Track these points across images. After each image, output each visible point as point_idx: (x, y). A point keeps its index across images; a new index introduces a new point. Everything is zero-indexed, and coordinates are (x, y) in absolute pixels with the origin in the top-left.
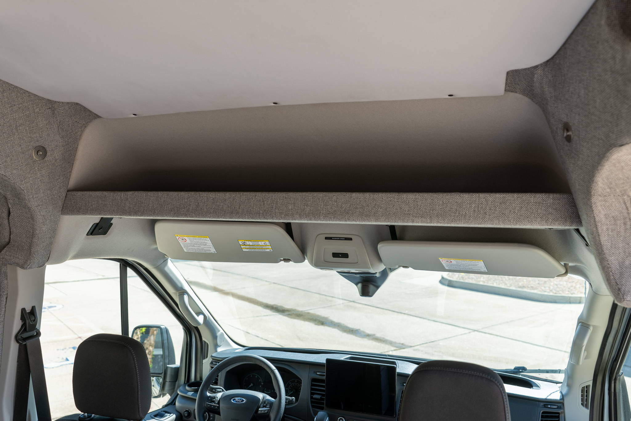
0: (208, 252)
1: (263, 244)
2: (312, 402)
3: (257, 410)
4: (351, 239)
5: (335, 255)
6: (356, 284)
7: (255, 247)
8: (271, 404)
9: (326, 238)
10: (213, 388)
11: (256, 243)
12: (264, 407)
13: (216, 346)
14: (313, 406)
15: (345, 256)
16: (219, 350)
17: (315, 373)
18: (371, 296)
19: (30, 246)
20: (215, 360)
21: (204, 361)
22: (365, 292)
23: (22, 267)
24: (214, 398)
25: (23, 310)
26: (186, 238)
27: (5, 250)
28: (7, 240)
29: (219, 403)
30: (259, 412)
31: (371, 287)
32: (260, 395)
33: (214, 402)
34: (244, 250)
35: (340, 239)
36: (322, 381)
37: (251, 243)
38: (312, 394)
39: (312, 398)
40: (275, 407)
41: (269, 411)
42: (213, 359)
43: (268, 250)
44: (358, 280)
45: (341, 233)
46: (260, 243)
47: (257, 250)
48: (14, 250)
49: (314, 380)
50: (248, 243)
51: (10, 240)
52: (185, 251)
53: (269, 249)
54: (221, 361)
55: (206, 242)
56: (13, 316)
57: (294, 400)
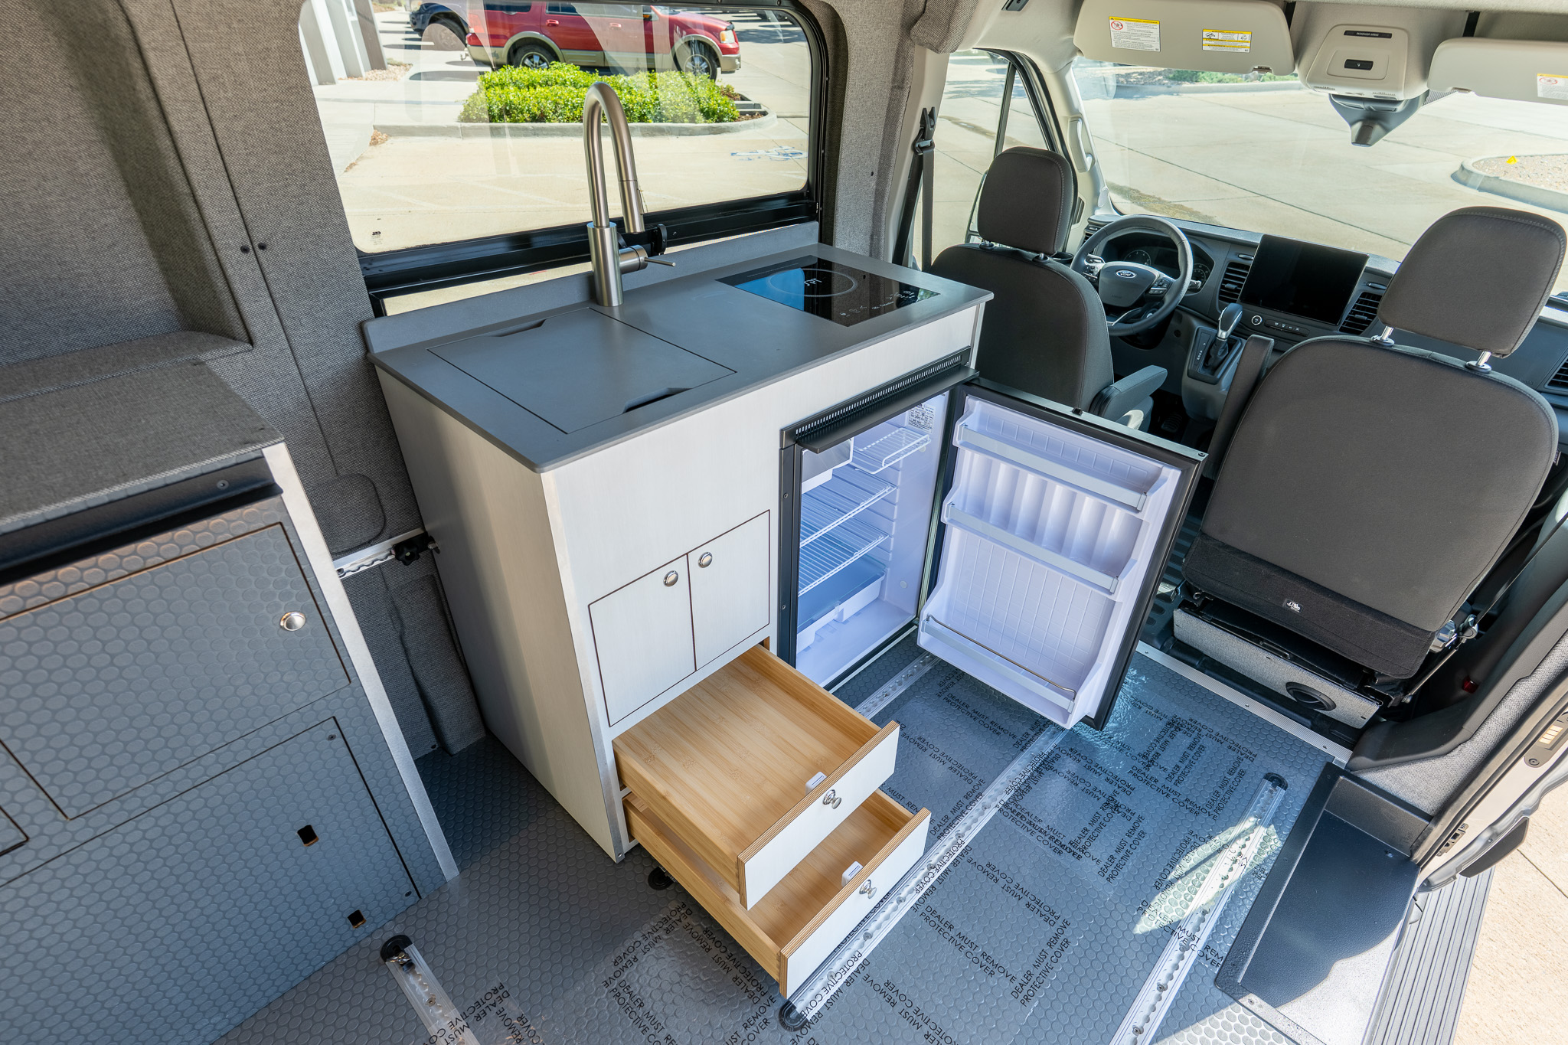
0: (1147, 49)
1: (1240, 39)
2: (1221, 293)
3: (1149, 289)
4: (1389, 36)
5: (1351, 64)
6: (1352, 124)
7: (1224, 43)
8: (1170, 284)
9: (1347, 33)
10: (1091, 258)
11: (1227, 36)
12: (1159, 286)
13: (1095, 206)
14: (1220, 298)
15: (1367, 65)
16: (1098, 213)
17: (1238, 255)
18: (1370, 145)
19: (950, 19)
20: (1094, 225)
21: (1073, 227)
22: (1363, 138)
23: (936, 50)
24: (1094, 268)
25: (924, 110)
26: (1123, 23)
27: (917, 25)
28: (921, 9)
29: (1098, 275)
30: (1151, 292)
31: (1377, 129)
32: (1157, 273)
33: (1092, 272)
34: (1205, 48)
35: (1370, 34)
36: (1246, 267)
37: (1221, 36)
38: (1225, 282)
39: (1222, 287)
40: (1174, 289)
41: (1165, 292)
42: (1090, 223)
43: (1243, 50)
44: (1358, 116)
45: (1377, 23)
46: (1235, 37)
47: (1225, 50)
48: (929, 24)
49: (1232, 264)
50: (1216, 35)
51: (924, 9)
52: (1114, 46)
53: (1244, 47)
54: (1103, 226)
55: (1152, 30)
56: (914, 118)
57: (1200, 285)
